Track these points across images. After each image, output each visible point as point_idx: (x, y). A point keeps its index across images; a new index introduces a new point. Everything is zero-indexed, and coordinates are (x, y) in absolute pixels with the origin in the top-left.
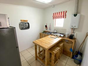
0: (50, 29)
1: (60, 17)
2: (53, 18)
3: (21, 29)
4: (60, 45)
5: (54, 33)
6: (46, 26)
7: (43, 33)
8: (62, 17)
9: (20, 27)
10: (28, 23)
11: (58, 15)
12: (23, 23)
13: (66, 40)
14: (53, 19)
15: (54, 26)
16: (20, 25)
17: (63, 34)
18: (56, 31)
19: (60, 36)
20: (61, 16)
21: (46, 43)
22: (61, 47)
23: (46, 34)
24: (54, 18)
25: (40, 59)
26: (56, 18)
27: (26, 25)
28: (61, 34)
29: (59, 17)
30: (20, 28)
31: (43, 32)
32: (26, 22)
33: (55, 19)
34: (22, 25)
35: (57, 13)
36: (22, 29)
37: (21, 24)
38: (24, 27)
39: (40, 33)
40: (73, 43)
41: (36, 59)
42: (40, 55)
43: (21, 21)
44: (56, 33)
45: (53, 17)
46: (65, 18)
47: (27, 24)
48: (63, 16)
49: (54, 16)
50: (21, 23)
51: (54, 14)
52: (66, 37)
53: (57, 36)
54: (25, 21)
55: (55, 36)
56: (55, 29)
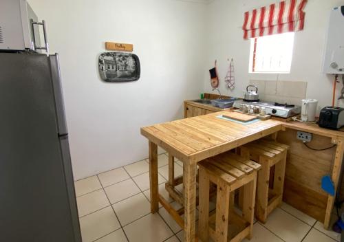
0: (230, 84)
1: (276, 29)
2: (242, 32)
3: (107, 81)
4: (268, 154)
5: (246, 101)
6: (213, 73)
7: (198, 101)
8: (286, 26)
9: (101, 70)
10: (135, 58)
11: (266, 20)
12: (114, 55)
13: (302, 132)
14: (245, 37)
15: (250, 71)
16: (100, 61)
17: (287, 106)
18: (254, 93)
19: (273, 116)
20: (280, 24)
21: (193, 137)
22: (271, 164)
23: (210, 106)
24: (249, 33)
25: (169, 210)
26: (257, 32)
27: (126, 65)
28: (276, 104)
29: (271, 27)
30: (101, 75)
31: (199, 98)
32: (125, 53)
33: (253, 36)
34: (107, 62)
35: (263, 10)
36: (109, 78)
37: (106, 58)
38: (119, 73)
39: (186, 103)
40: (335, 146)
41: (155, 210)
42: (174, 195)
43: (107, 48)
44: (258, 101)
45: (246, 31)
46: (302, 27)
47: (131, 62)
48: (291, 22)
49: (248, 27)
50: (108, 54)
51: (247, 14)
52: (304, 119)
53: (257, 111)
54: (121, 46)
55: (246, 112)
56: (251, 81)
